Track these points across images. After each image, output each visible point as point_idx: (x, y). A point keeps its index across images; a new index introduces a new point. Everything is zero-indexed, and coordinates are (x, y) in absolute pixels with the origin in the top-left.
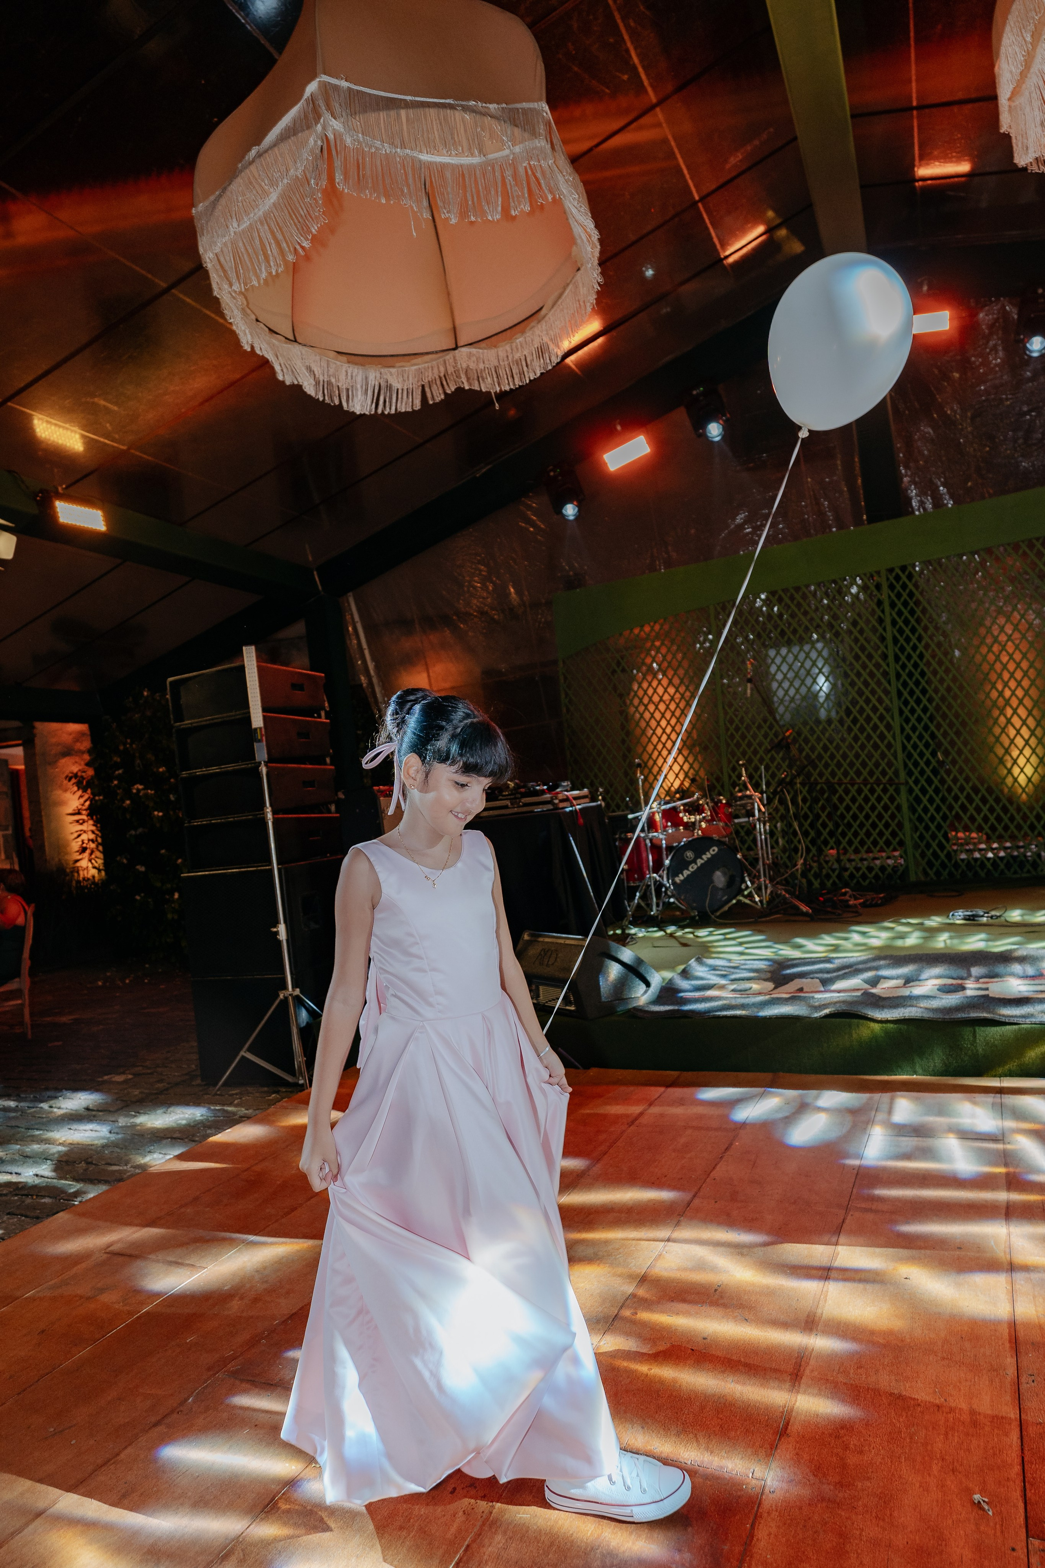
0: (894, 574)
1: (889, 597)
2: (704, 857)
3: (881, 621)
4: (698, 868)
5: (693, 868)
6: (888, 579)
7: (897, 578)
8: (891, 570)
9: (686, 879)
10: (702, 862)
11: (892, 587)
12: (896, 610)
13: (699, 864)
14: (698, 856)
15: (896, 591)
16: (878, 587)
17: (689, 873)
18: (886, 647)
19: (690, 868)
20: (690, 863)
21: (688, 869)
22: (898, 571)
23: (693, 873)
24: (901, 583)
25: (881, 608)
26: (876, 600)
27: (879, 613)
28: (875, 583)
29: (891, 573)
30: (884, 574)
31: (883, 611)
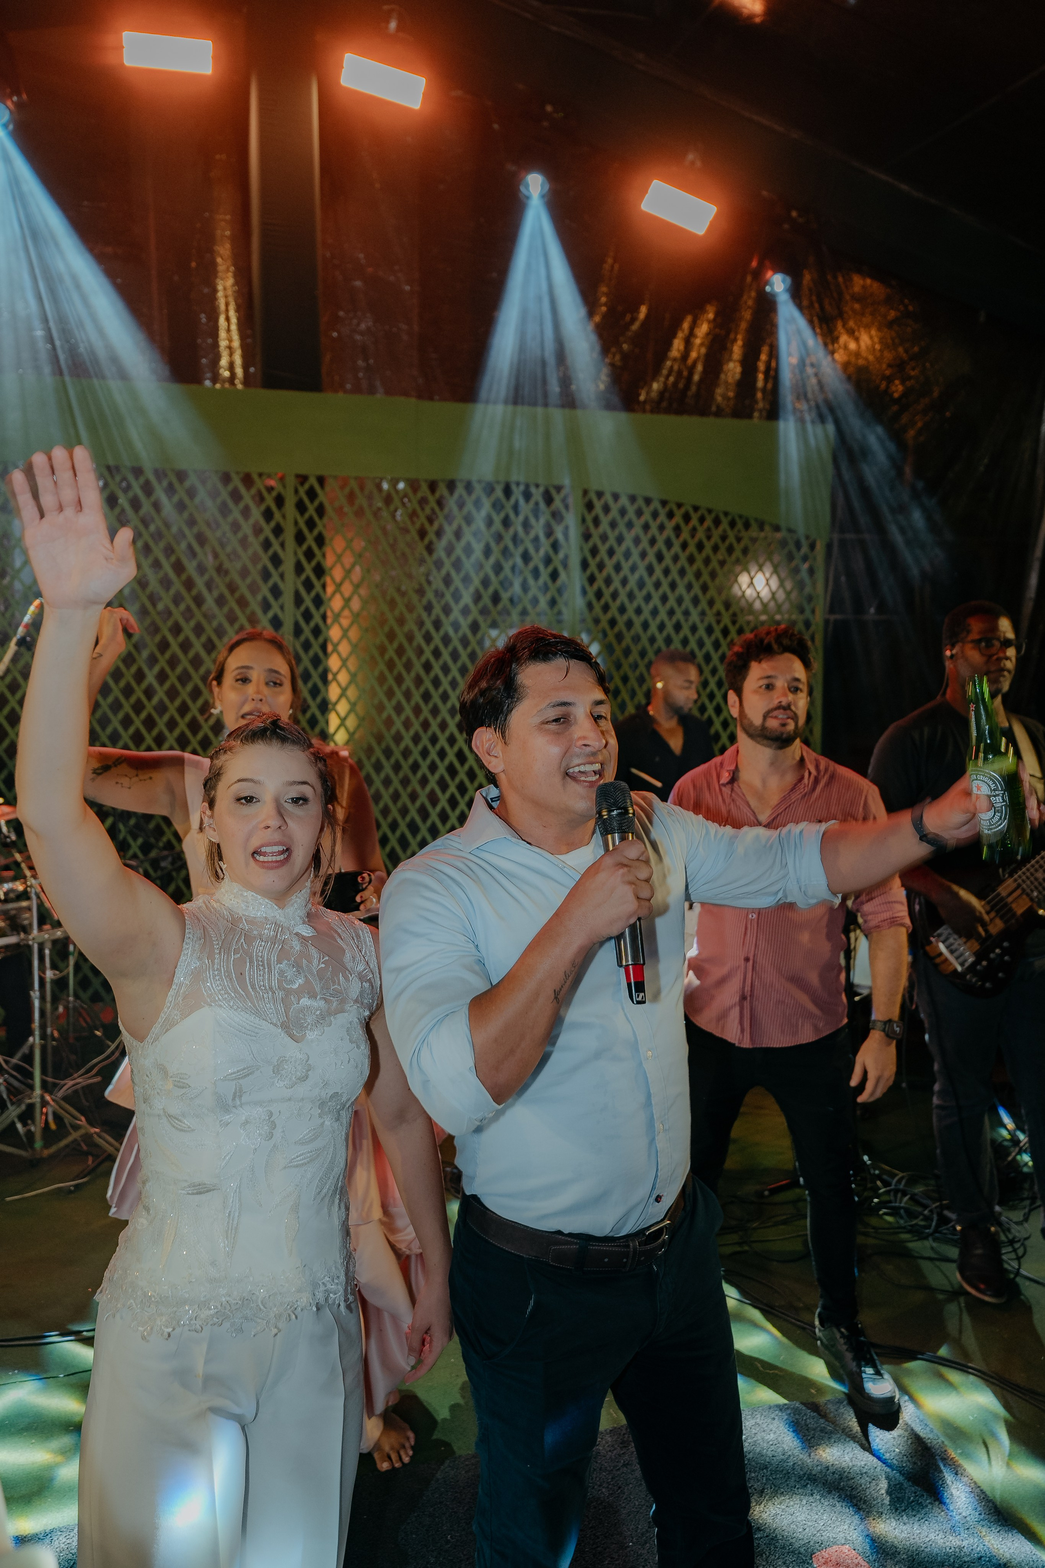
0: (307, 486)
1: (296, 523)
3: (276, 561)
6: (296, 491)
7: (312, 494)
8: (303, 479)
11: (301, 507)
12: (305, 547)
15: (307, 516)
16: (280, 501)
18: (282, 608)
22: (313, 481)
24: (316, 503)
25: (281, 539)
26: (273, 524)
27: (276, 546)
28: (274, 494)
29: (302, 484)
30: (291, 481)
31: (282, 545)
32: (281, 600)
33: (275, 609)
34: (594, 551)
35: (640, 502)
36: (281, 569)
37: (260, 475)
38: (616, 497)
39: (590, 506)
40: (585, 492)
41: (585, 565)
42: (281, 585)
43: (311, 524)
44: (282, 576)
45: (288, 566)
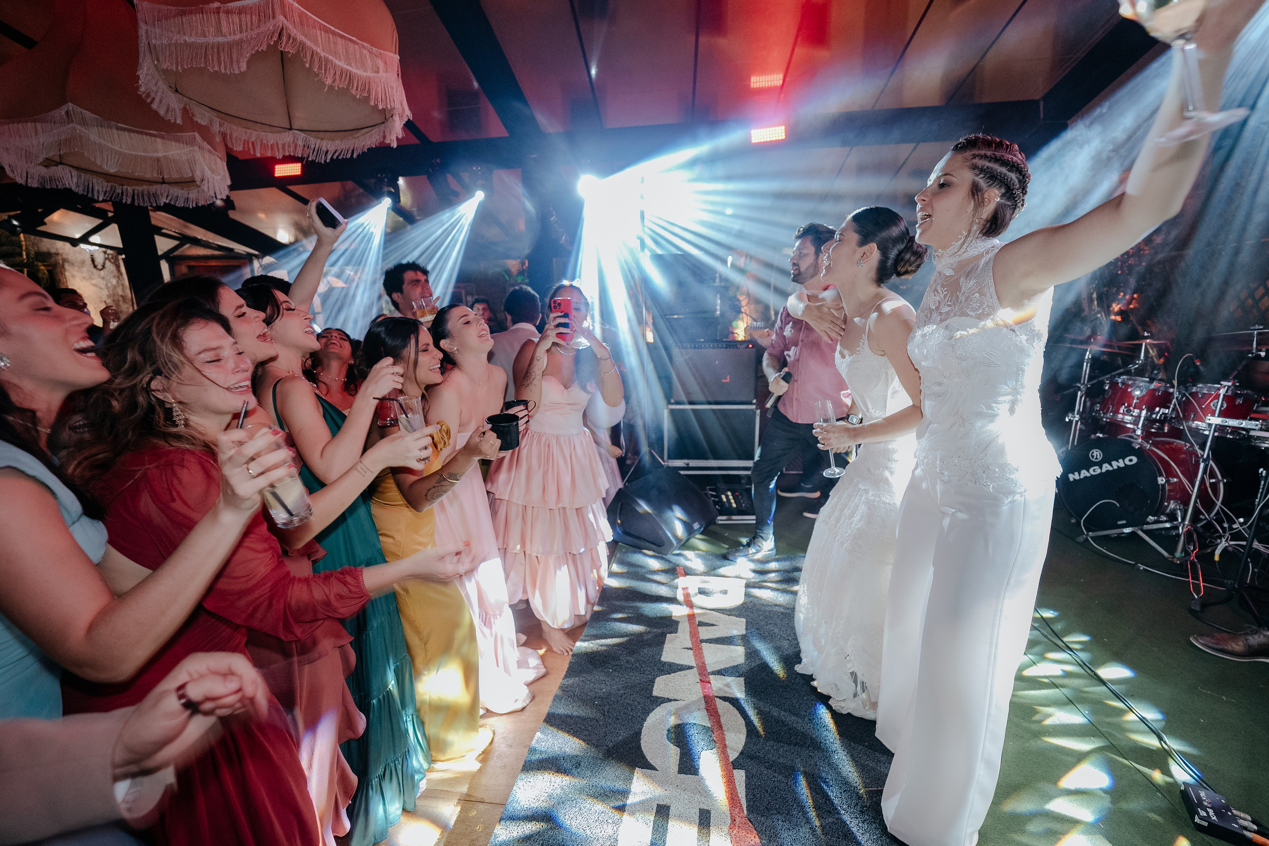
2: (1115, 464)
4: (1101, 473)
5: (1095, 471)
9: (1080, 479)
10: (1110, 469)
13: (1104, 470)
14: (1107, 460)
17: (1088, 475)
19: (1091, 470)
20: (1095, 464)
21: (1088, 471)
23: (1092, 475)
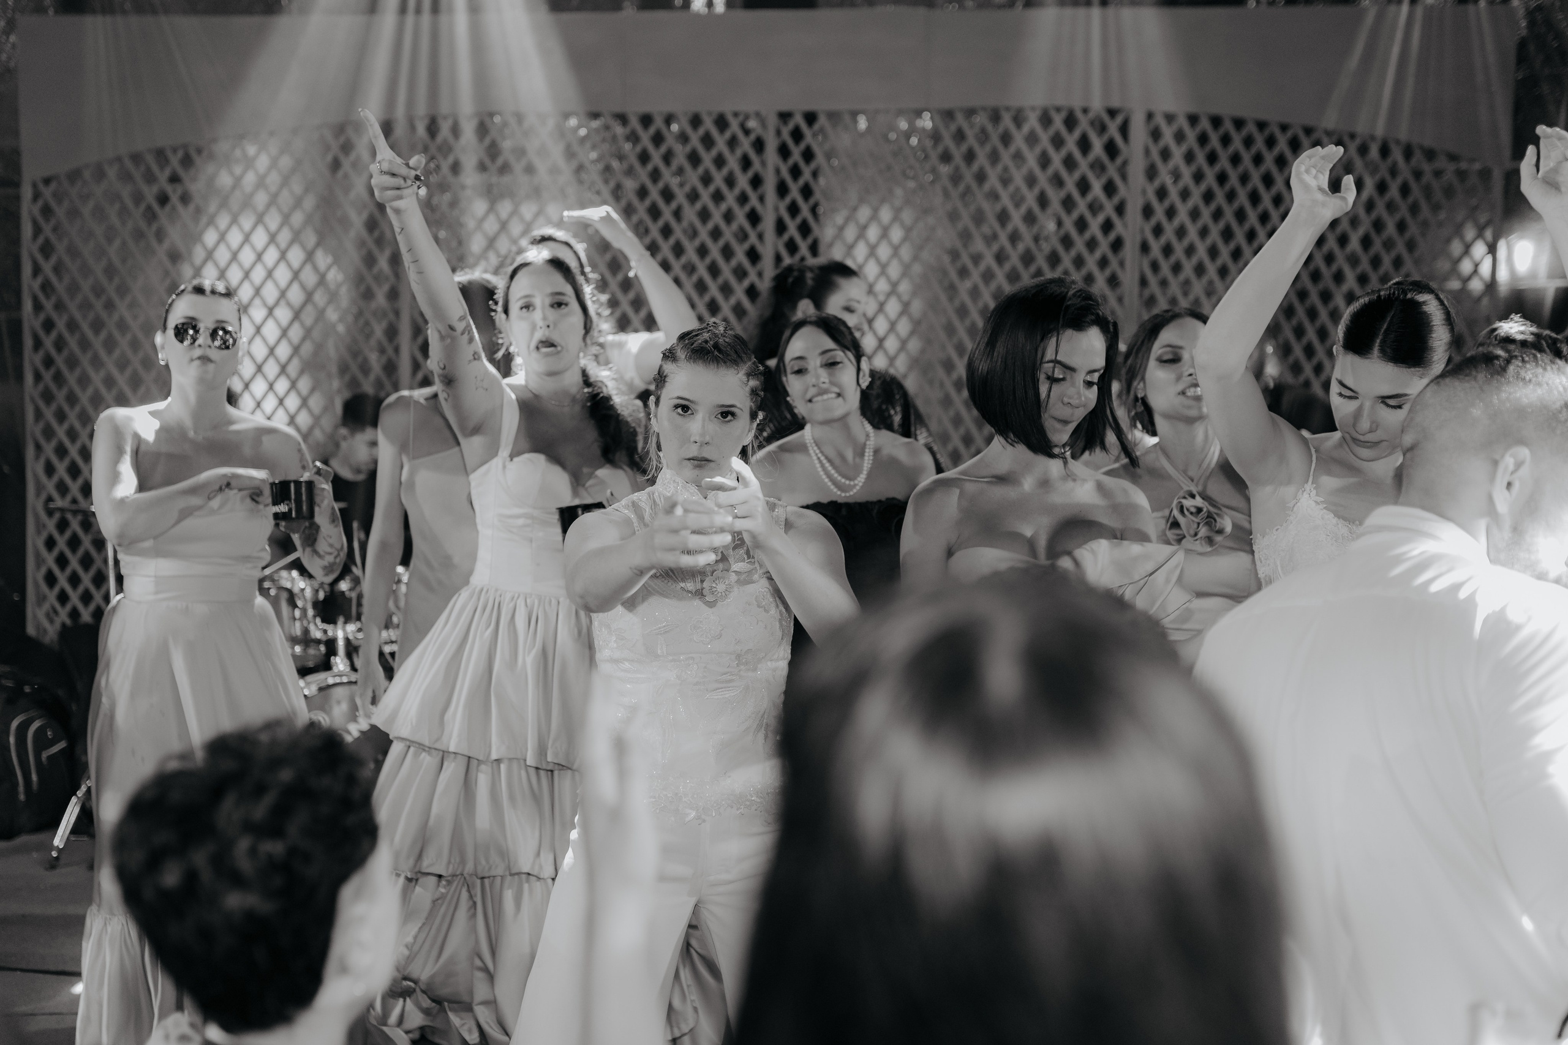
0: (791, 125)
3: (754, 218)
6: (778, 133)
7: (797, 135)
8: (785, 116)
11: (784, 152)
12: (788, 200)
15: (791, 162)
16: (759, 145)
18: (759, 274)
22: (799, 120)
24: (802, 146)
25: (760, 191)
26: (750, 174)
27: (754, 201)
28: (753, 137)
29: (785, 123)
30: (773, 121)
31: (761, 199)
32: (759, 266)
33: (752, 277)
34: (1162, 193)
35: (1228, 126)
36: (760, 228)
37: (736, 115)
38: (1193, 119)
39: (1156, 134)
40: (1150, 116)
41: (1147, 211)
42: (760, 248)
43: (796, 172)
44: (760, 237)
45: (768, 225)
